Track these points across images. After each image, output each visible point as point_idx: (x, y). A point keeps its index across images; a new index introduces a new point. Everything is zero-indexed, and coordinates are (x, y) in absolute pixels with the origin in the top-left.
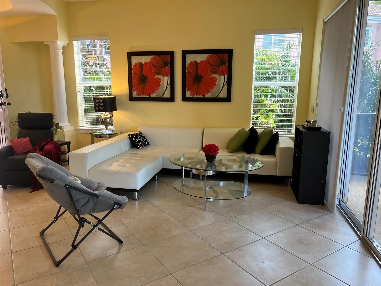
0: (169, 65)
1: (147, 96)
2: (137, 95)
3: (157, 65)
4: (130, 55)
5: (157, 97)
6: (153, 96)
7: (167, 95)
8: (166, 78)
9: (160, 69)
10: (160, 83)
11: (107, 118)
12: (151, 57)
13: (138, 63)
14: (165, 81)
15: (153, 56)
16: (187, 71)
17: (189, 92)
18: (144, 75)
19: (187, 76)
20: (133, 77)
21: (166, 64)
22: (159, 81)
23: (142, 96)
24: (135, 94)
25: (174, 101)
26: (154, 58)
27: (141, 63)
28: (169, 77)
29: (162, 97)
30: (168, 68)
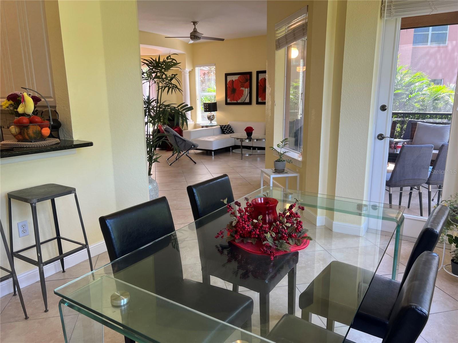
0: (249, 81)
1: (235, 102)
2: (230, 101)
3: (242, 81)
4: (227, 75)
5: (241, 102)
6: (239, 101)
7: (247, 101)
8: (247, 89)
9: (243, 84)
10: (244, 93)
11: (211, 116)
12: (238, 76)
13: (231, 80)
14: (246, 91)
15: (240, 76)
16: (259, 84)
17: (260, 98)
18: (234, 87)
19: (259, 88)
20: (228, 89)
21: (247, 81)
22: (242, 91)
23: (233, 102)
24: (229, 101)
25: (251, 104)
26: (240, 77)
27: (233, 80)
28: (249, 89)
29: (244, 102)
30: (248, 83)
